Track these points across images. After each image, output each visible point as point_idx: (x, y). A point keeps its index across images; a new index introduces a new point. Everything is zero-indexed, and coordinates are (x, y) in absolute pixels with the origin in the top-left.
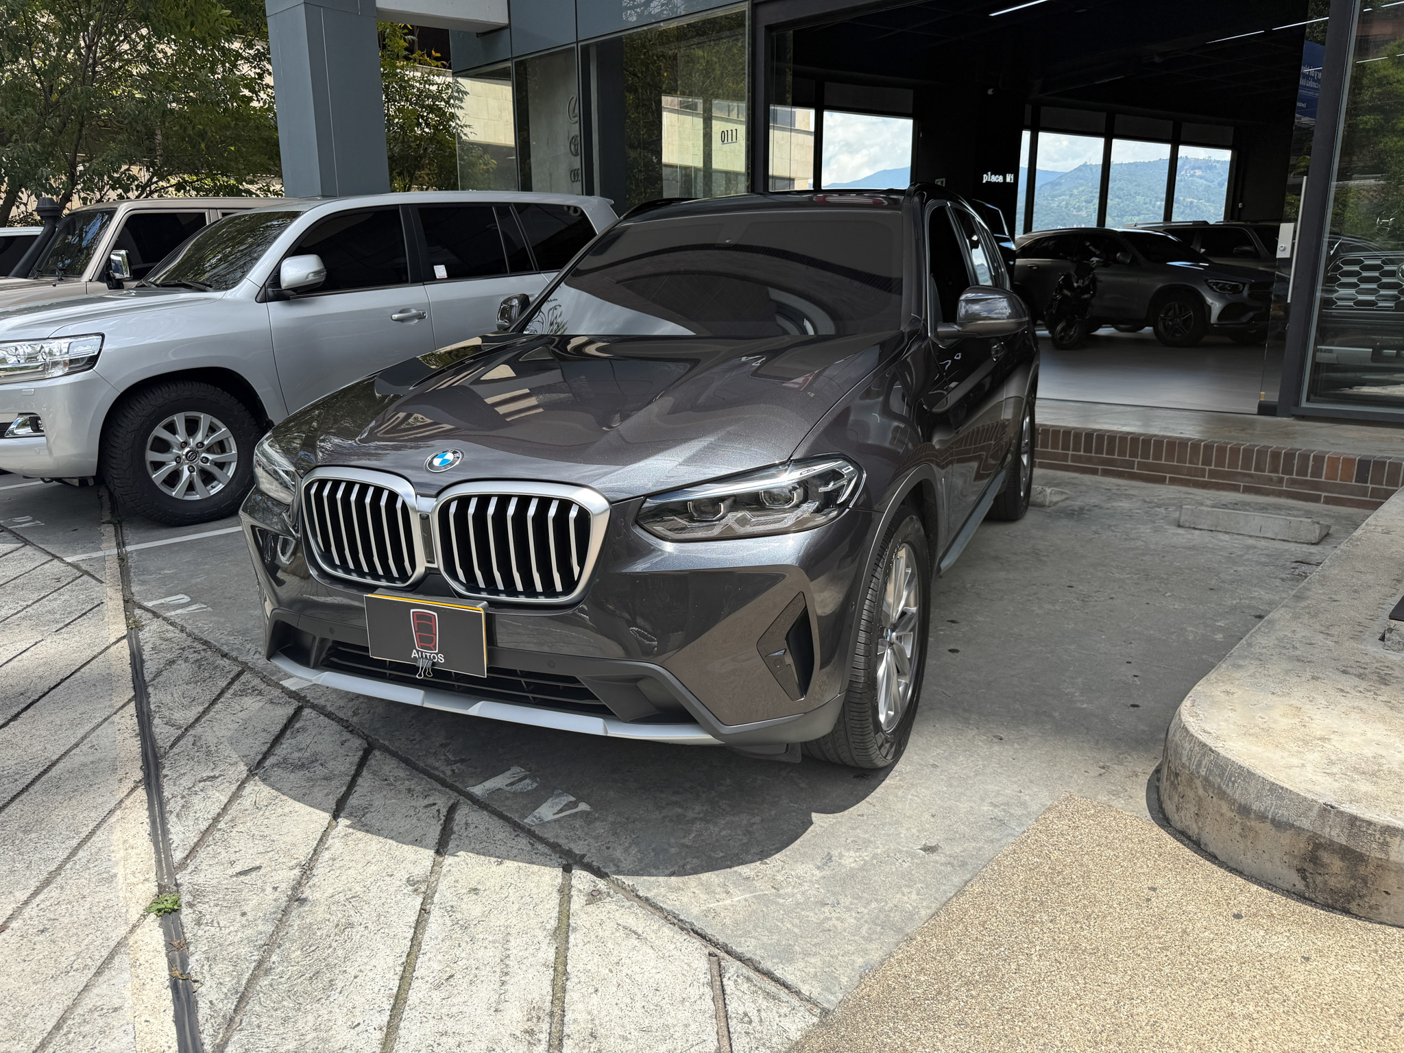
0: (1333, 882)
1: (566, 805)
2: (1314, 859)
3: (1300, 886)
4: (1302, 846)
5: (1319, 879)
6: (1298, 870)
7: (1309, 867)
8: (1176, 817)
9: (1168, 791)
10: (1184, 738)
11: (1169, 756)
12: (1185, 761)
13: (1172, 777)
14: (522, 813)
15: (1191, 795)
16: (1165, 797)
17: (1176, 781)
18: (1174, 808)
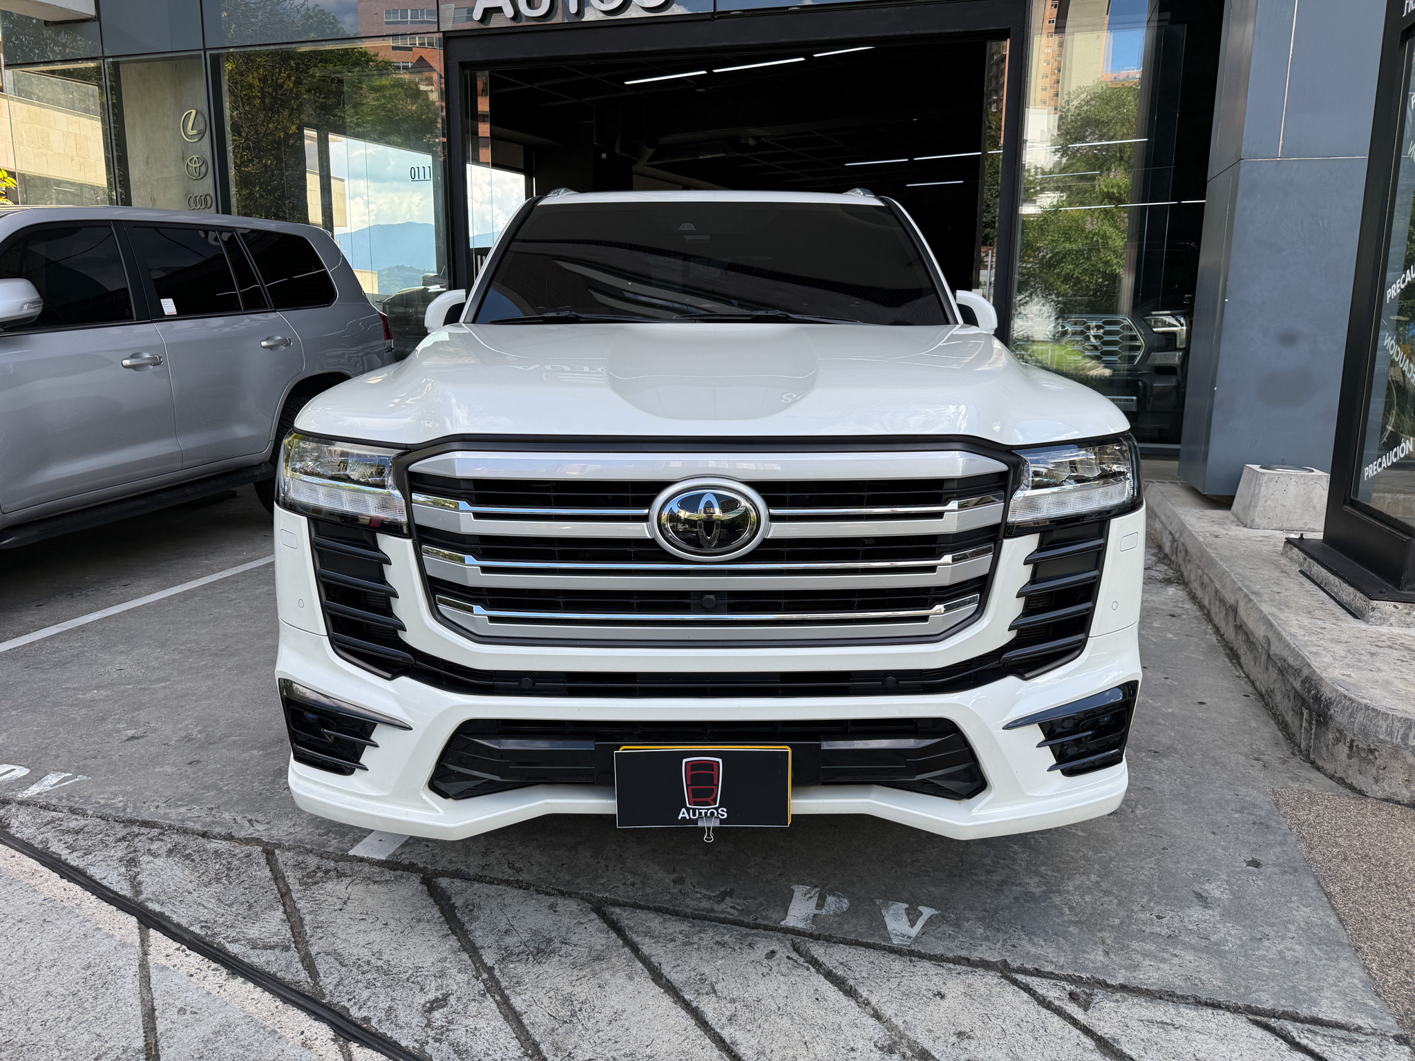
1: (908, 914)
8: (1375, 787)
9: (1356, 767)
10: (1375, 717)
11: (1350, 736)
12: (1382, 737)
13: (1363, 755)
14: (881, 936)
15: (1398, 764)
16: (1350, 773)
17: (1371, 757)
18: (1371, 780)
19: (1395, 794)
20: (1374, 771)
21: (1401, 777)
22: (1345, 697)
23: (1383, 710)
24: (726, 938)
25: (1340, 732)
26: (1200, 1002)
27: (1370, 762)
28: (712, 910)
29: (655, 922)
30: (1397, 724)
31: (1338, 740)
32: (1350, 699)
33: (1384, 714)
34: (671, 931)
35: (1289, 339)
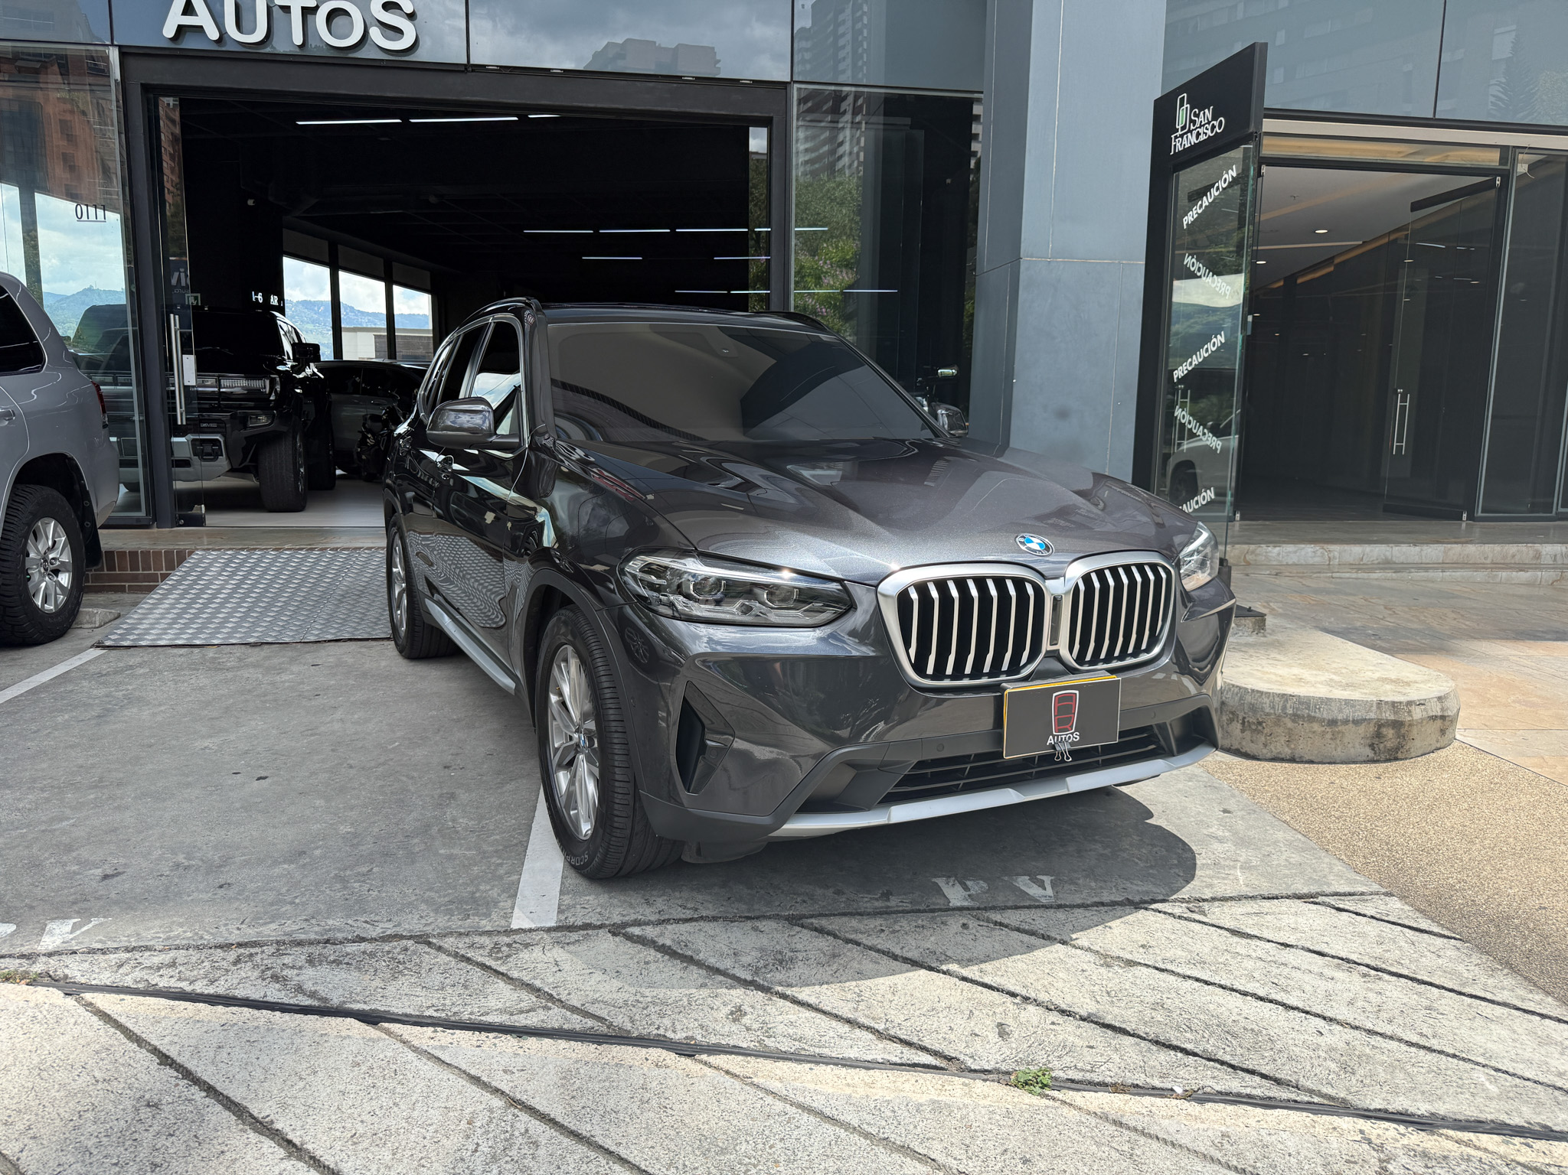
0: (1389, 745)
2: (1378, 735)
3: (1371, 754)
4: (1372, 729)
5: (1382, 746)
6: (1370, 746)
7: (1376, 741)
8: (1265, 751)
9: (1248, 738)
10: (1260, 697)
11: (1241, 715)
12: (1267, 711)
13: (1254, 727)
14: (1030, 900)
15: (1280, 730)
16: (1244, 743)
17: (1260, 728)
18: (1261, 746)
19: (1278, 753)
20: (1263, 739)
21: (1283, 739)
22: (1233, 685)
23: (1265, 690)
24: (920, 922)
25: (1233, 713)
26: (1264, 898)
27: (1259, 732)
28: (888, 907)
29: (854, 922)
30: (1277, 699)
31: (1231, 720)
32: (1237, 686)
33: (1266, 693)
34: (872, 926)
35: (1063, 414)
